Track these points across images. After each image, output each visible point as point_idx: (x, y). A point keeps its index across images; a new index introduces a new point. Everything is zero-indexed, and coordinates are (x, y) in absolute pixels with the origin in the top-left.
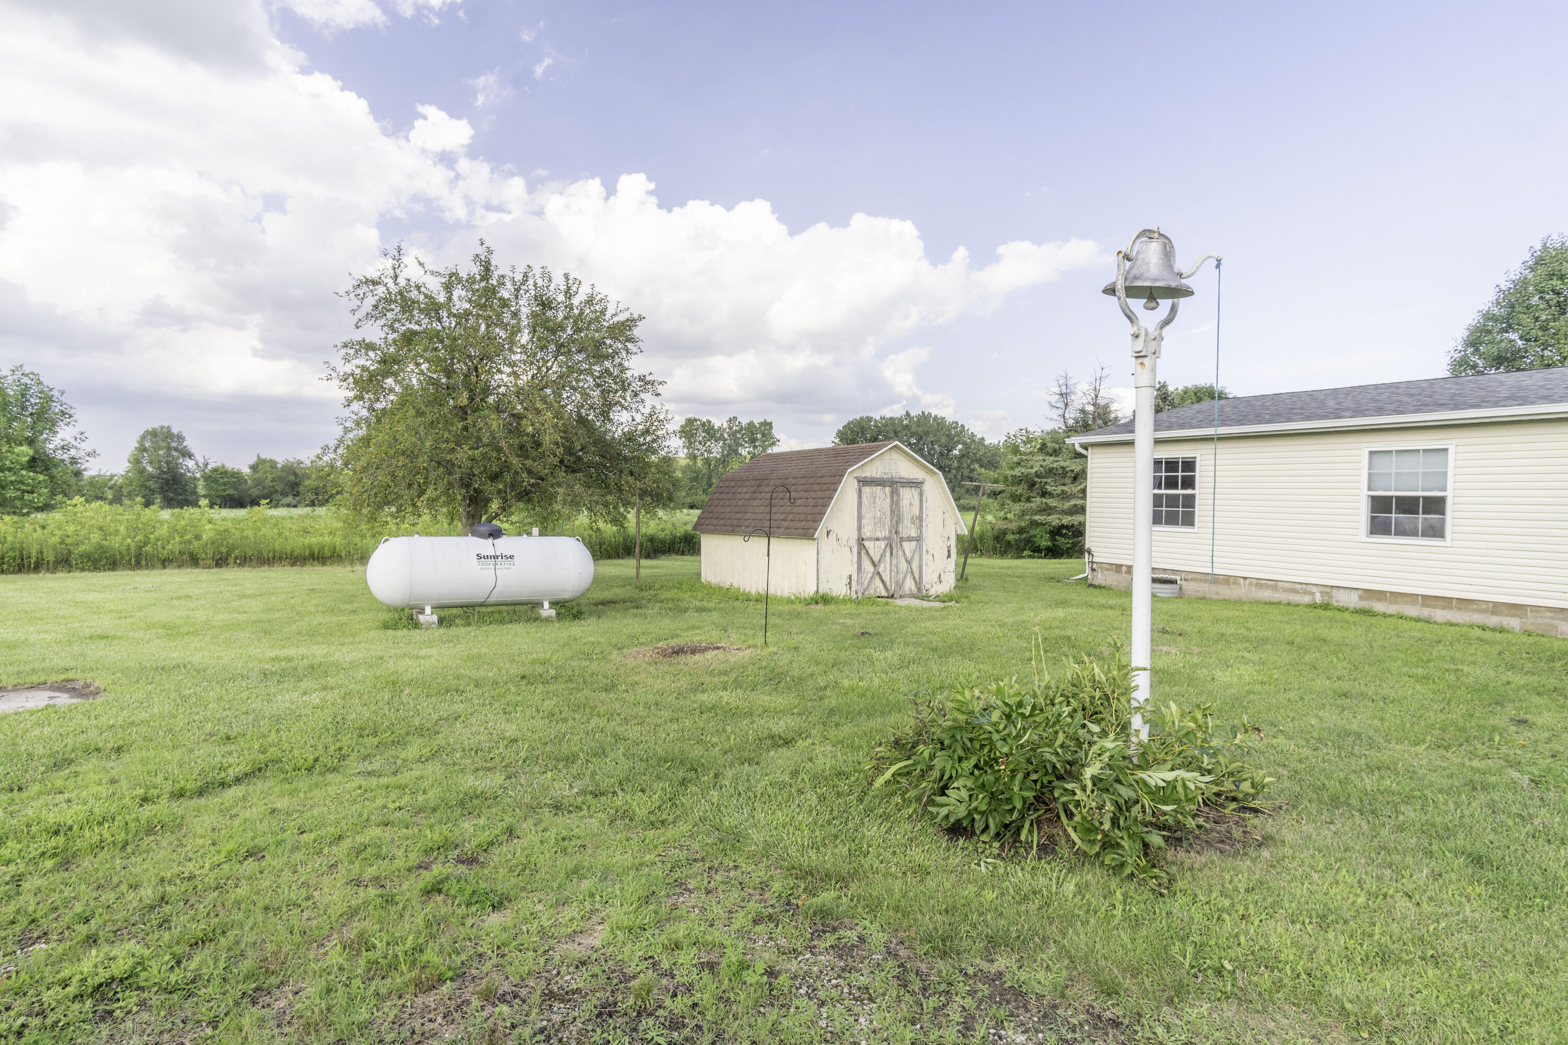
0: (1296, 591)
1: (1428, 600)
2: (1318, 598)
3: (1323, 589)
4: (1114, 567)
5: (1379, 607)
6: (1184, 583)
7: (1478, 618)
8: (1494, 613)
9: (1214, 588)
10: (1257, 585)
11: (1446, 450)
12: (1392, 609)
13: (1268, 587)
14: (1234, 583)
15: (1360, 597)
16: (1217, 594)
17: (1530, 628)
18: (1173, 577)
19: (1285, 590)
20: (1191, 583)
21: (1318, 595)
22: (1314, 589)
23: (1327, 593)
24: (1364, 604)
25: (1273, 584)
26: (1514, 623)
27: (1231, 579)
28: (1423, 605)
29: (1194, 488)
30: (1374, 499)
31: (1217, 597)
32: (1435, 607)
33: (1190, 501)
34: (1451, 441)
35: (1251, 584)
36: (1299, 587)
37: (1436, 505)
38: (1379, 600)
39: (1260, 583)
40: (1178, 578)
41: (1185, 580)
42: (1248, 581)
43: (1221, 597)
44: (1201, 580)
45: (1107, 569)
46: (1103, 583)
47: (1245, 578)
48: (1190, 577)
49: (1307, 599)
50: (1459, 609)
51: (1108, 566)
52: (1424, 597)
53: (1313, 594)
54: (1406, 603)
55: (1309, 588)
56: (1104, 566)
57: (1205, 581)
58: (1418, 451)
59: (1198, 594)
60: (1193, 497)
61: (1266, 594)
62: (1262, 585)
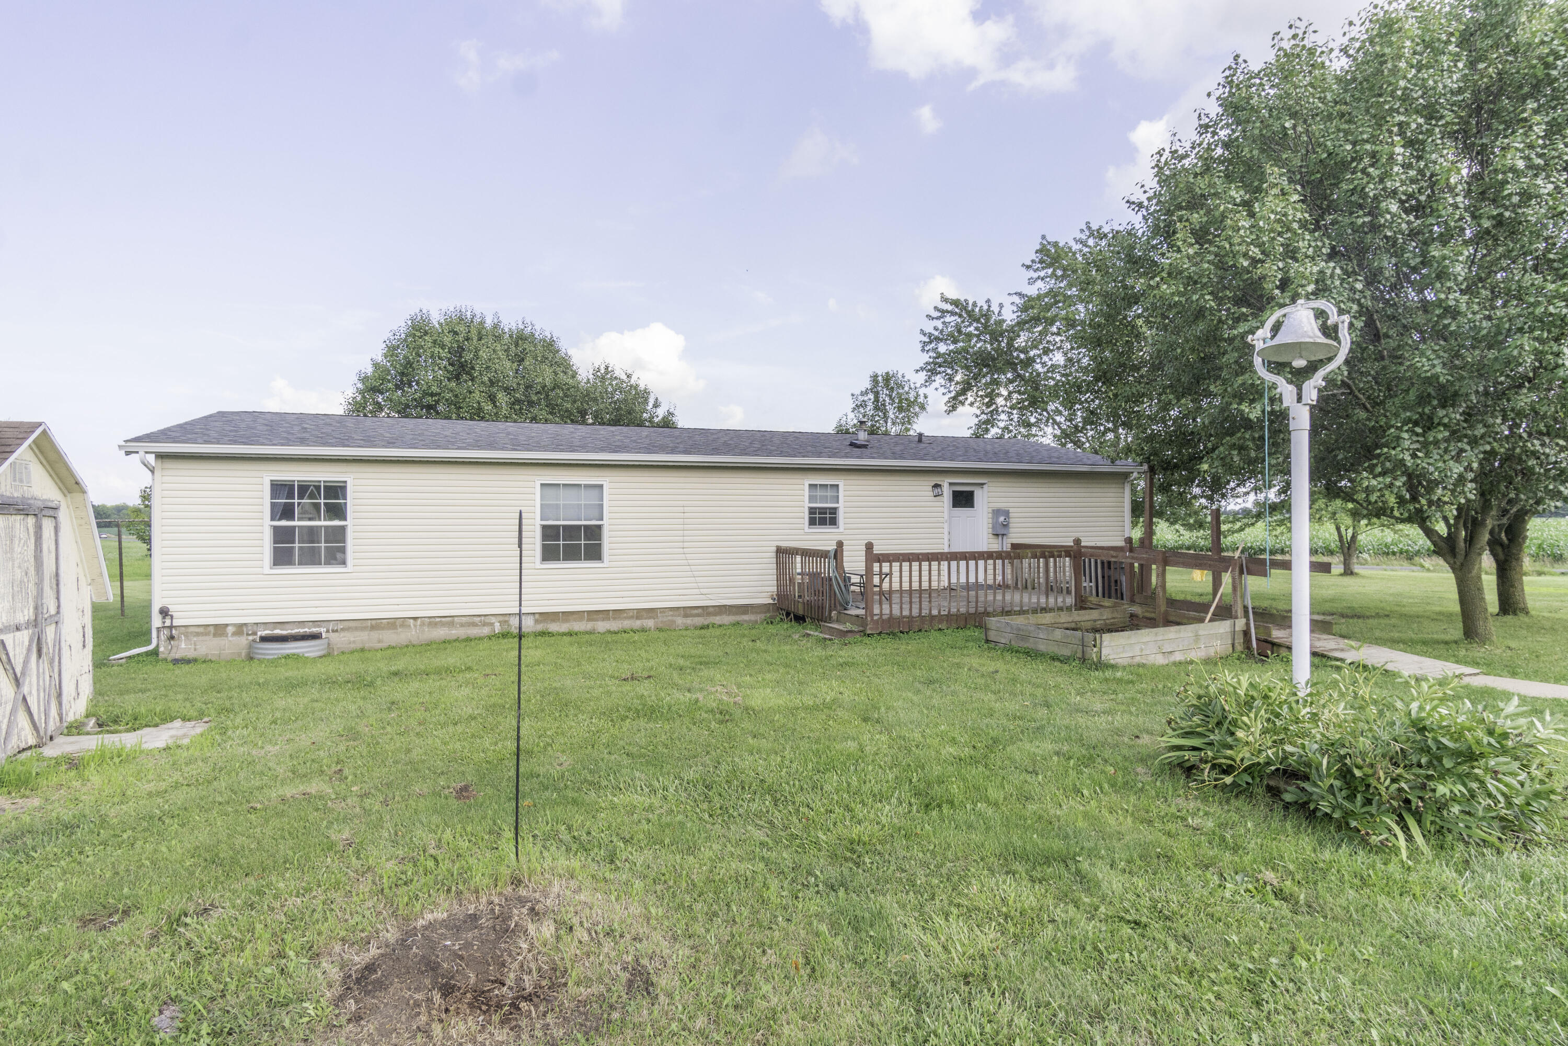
0: (474, 625)
1: (593, 615)
2: (497, 628)
3: (501, 618)
4: (212, 629)
5: (554, 627)
6: (331, 635)
7: (627, 624)
8: (638, 618)
9: (375, 635)
10: (430, 623)
11: (601, 486)
12: (563, 627)
13: (443, 624)
14: (402, 626)
15: (537, 621)
16: (379, 641)
17: (660, 625)
18: (315, 630)
19: (462, 625)
20: (342, 634)
21: (497, 625)
22: (493, 620)
23: (506, 621)
24: (540, 627)
25: (449, 621)
26: (650, 623)
27: (398, 622)
28: (589, 620)
29: (345, 519)
30: (544, 528)
31: (379, 645)
32: (597, 620)
33: (339, 535)
34: (605, 479)
35: (423, 624)
36: (477, 619)
37: (594, 532)
38: (553, 621)
39: (433, 622)
40: (323, 630)
41: (333, 631)
42: (419, 621)
43: (385, 645)
44: (356, 629)
45: (198, 634)
46: (191, 654)
47: (415, 619)
48: (341, 626)
49: (486, 631)
50: (614, 619)
51: (201, 630)
52: (589, 612)
53: (492, 624)
54: (575, 620)
55: (487, 620)
56: (191, 629)
57: (363, 629)
58: (579, 486)
59: (352, 646)
60: (343, 529)
61: (441, 633)
62: (436, 624)
